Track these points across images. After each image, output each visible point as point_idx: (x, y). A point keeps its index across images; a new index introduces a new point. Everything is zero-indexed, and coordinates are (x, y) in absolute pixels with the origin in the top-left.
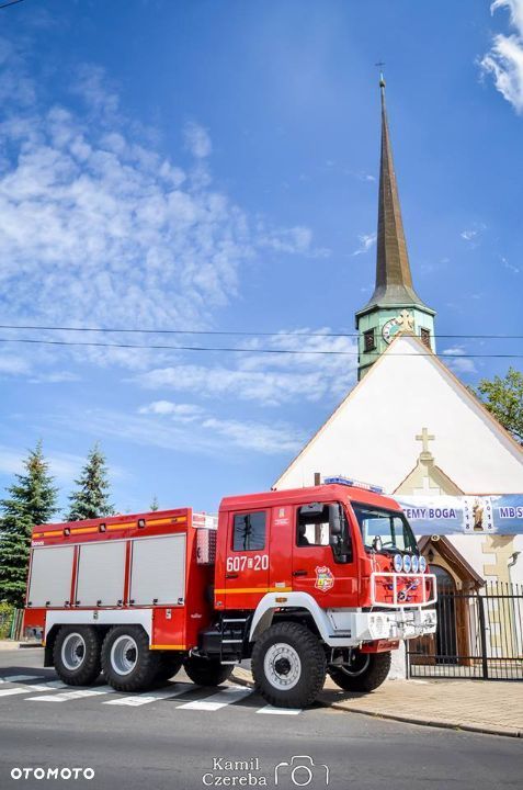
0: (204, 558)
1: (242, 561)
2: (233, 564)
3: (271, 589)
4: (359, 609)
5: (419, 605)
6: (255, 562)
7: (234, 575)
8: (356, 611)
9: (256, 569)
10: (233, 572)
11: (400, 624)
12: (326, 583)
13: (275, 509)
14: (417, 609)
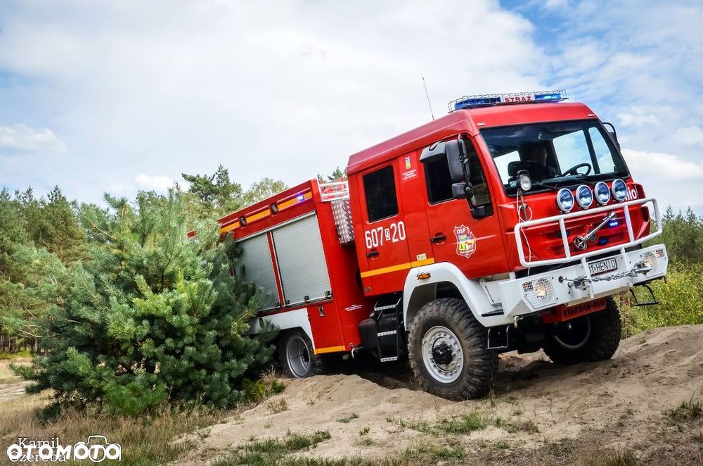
0: (346, 236)
1: (379, 233)
2: (372, 239)
3: (414, 264)
4: (512, 275)
5: (622, 246)
6: (392, 231)
7: (374, 253)
8: (508, 278)
9: (395, 240)
10: (374, 249)
11: (579, 282)
12: (468, 247)
13: (400, 159)
14: (618, 252)
